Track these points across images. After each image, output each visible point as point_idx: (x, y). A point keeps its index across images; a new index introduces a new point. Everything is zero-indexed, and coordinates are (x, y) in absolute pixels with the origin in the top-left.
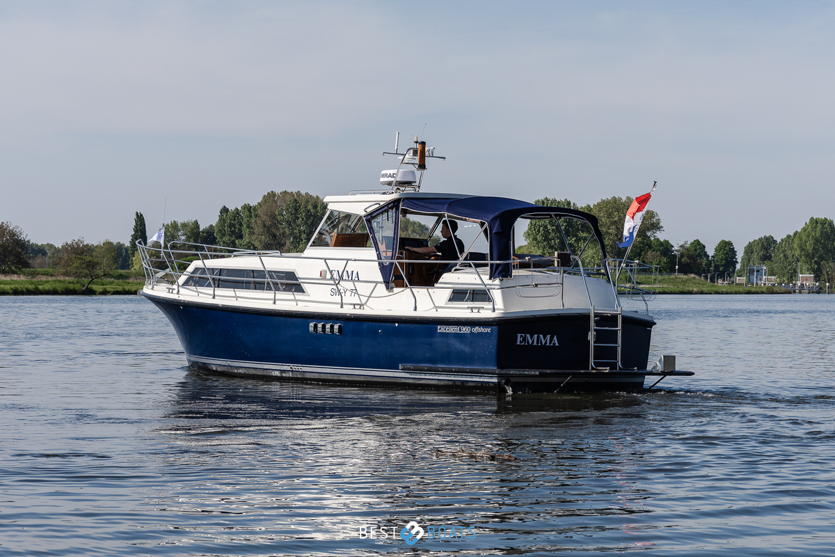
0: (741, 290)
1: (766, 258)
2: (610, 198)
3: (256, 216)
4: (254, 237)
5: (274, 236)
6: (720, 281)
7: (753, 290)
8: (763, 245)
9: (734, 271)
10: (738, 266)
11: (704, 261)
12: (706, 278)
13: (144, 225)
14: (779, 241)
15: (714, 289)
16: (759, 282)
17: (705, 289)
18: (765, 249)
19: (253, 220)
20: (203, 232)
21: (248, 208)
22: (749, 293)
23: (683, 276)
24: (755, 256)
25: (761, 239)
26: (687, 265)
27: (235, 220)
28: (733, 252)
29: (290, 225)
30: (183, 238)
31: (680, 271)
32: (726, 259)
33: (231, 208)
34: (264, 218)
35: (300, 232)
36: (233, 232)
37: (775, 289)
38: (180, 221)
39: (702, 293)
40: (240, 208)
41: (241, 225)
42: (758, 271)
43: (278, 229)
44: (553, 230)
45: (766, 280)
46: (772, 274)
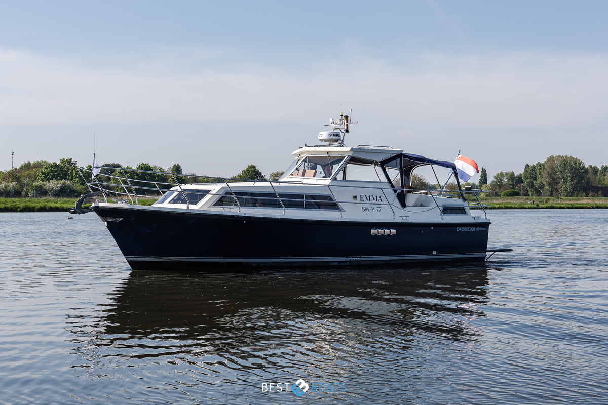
3: (544, 168)
4: (543, 179)
5: (554, 179)
13: (486, 174)
19: (542, 171)
20: (516, 177)
21: (540, 165)
27: (533, 171)
29: (562, 173)
30: (506, 180)
33: (531, 165)
34: (548, 169)
35: (567, 176)
36: (532, 177)
38: (504, 171)
40: (535, 165)
41: (536, 173)
43: (555, 175)
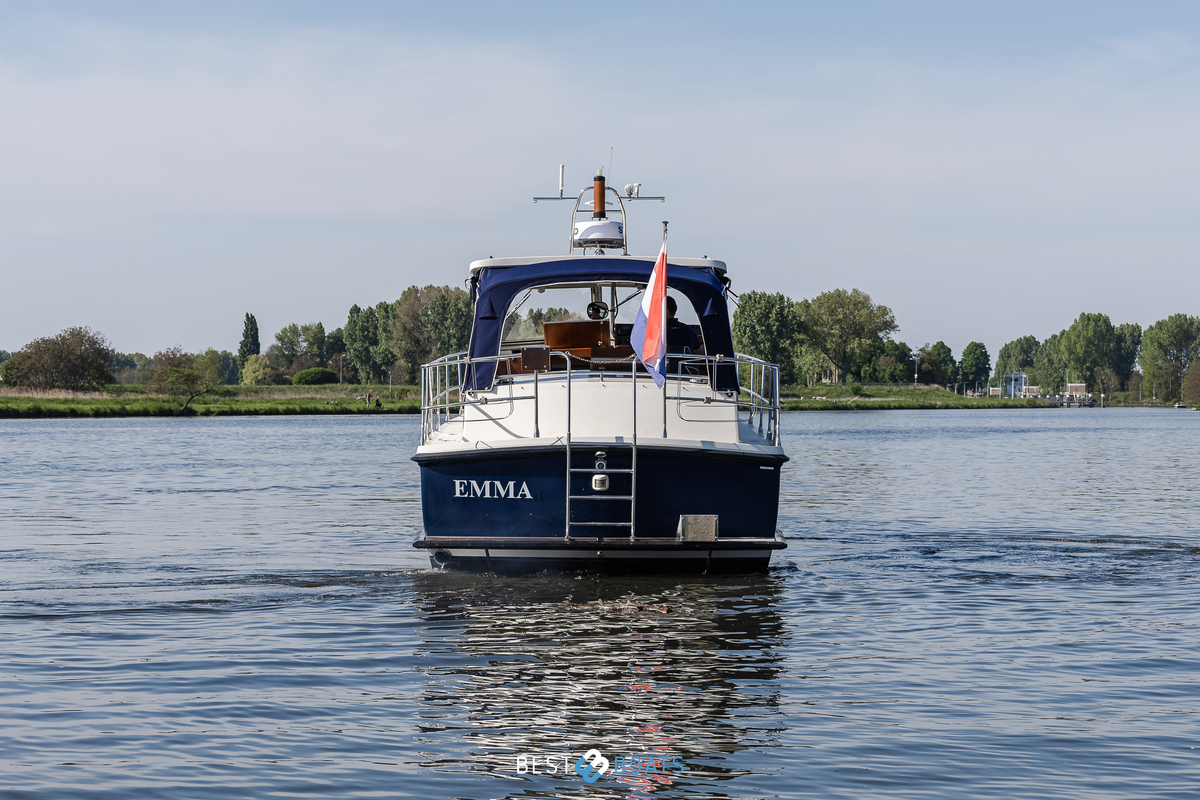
0: (996, 403)
1: (1027, 363)
2: (832, 291)
3: (395, 317)
4: (392, 343)
5: (417, 341)
6: (970, 393)
7: (1010, 403)
8: (1022, 348)
9: (987, 380)
10: (992, 374)
11: (950, 368)
12: (952, 388)
13: (257, 329)
14: (1042, 342)
15: (962, 402)
16: (1018, 393)
17: (951, 403)
18: (1025, 352)
19: (390, 322)
20: (329, 337)
21: (384, 307)
22: (1005, 407)
23: (923, 387)
24: (1012, 361)
25: (1019, 341)
26: (929, 373)
27: (368, 322)
28: (985, 357)
29: (436, 327)
30: (305, 344)
31: (920, 381)
32: (976, 365)
33: (364, 307)
34: (405, 319)
35: (449, 336)
36: (366, 337)
37: (1038, 402)
38: (300, 324)
39: (947, 407)
40: (374, 308)
41: (376, 328)
42: (1016, 380)
43: (422, 333)
44: (762, 331)
45: (1027, 391)
46: (1034, 382)
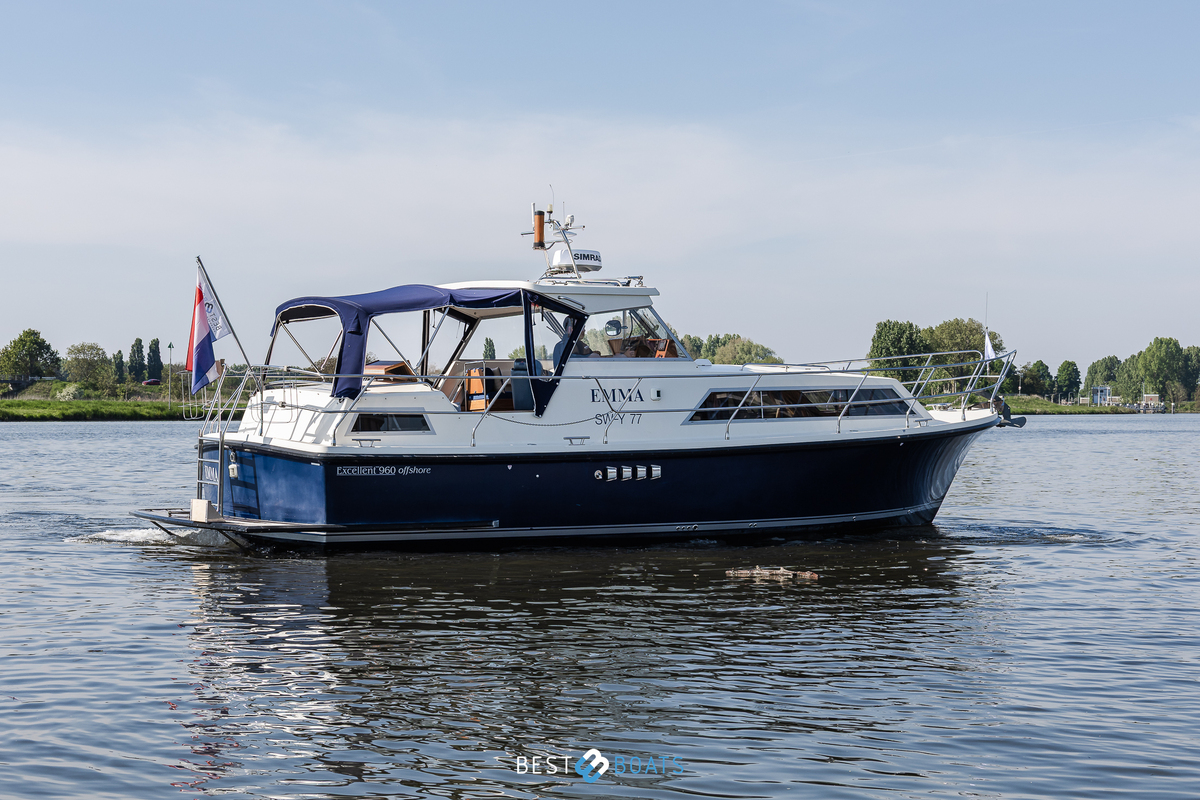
0: (1085, 410)
1: (1110, 378)
2: (952, 320)
6: (1063, 401)
7: (1097, 410)
8: (1107, 366)
9: (1077, 391)
10: (1082, 387)
11: (1047, 382)
12: (1049, 398)
14: (1123, 361)
15: (1057, 409)
16: (1103, 402)
17: (1048, 410)
18: (1110, 369)
22: (1092, 413)
23: (1025, 397)
24: (1099, 376)
25: (1104, 360)
26: (1031, 385)
28: (1077, 373)
31: (1023, 392)
32: (1069, 379)
37: (1119, 409)
39: (1045, 413)
42: (1102, 391)
44: (895, 352)
45: (1110, 400)
46: (1116, 393)
